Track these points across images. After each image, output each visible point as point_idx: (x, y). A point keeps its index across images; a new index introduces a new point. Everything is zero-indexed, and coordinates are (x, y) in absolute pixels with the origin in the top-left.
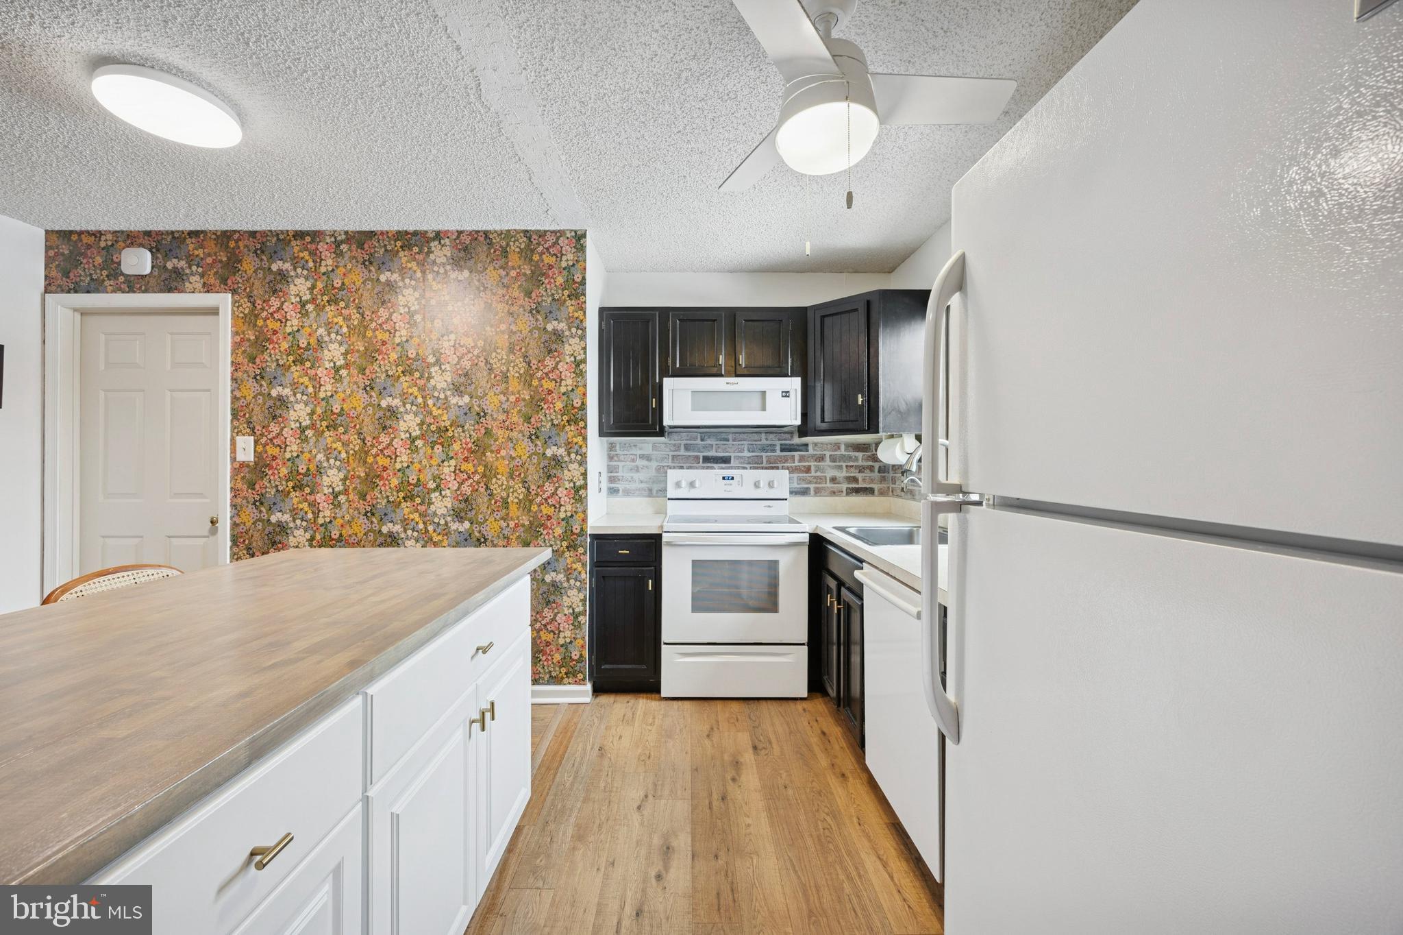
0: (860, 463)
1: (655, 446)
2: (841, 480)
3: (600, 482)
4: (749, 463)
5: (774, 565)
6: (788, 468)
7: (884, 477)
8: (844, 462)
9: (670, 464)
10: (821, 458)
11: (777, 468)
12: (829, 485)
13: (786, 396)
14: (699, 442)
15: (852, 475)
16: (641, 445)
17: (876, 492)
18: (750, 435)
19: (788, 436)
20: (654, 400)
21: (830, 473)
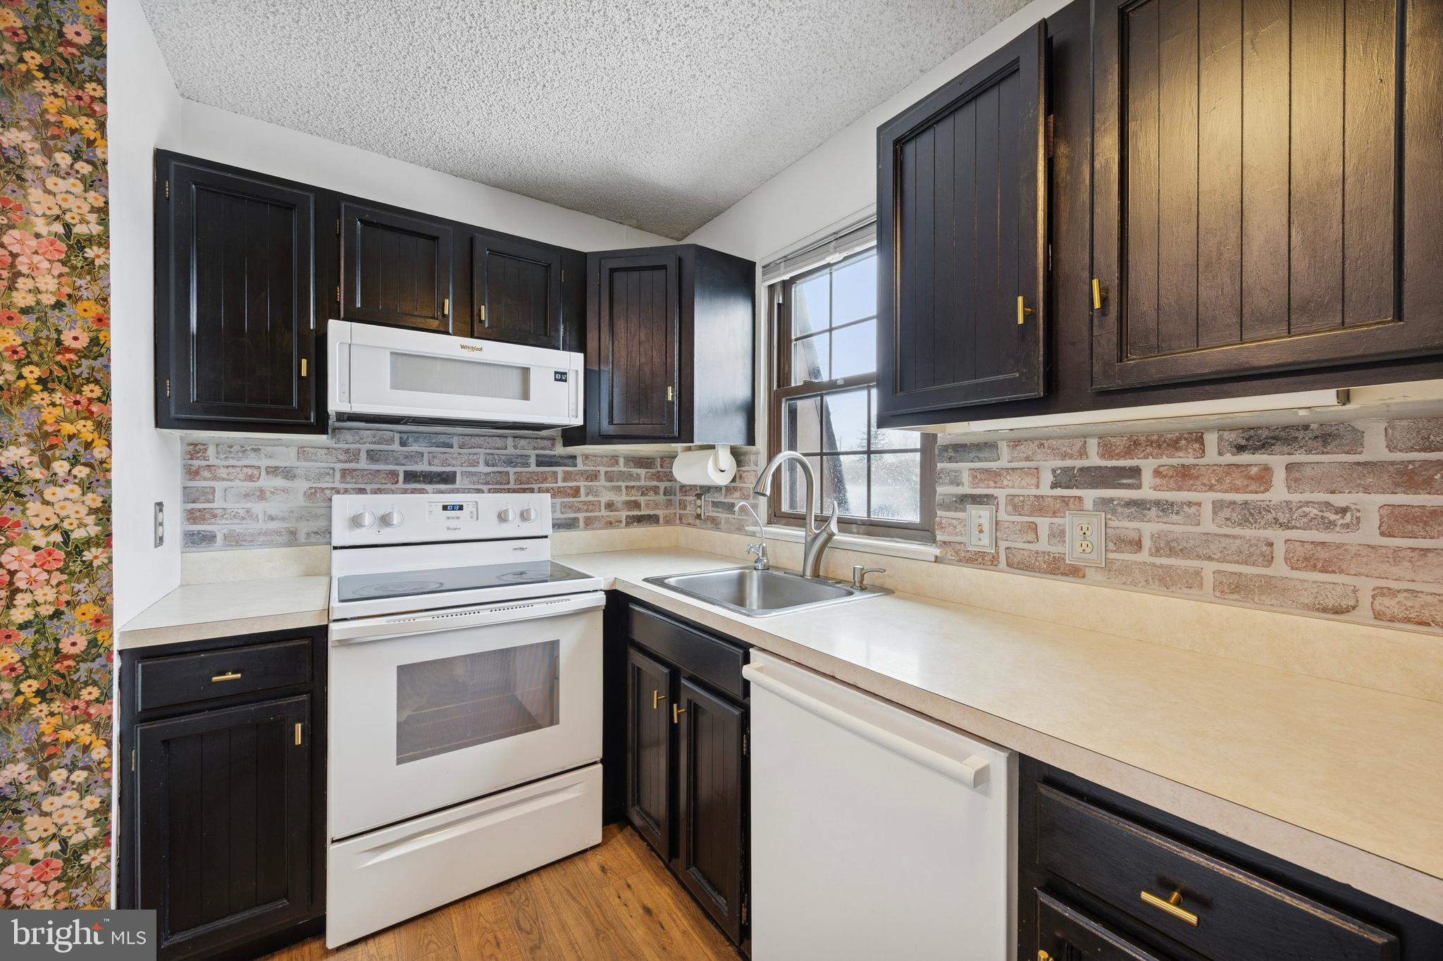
0: (643, 483)
1: (302, 451)
2: (620, 505)
3: (159, 524)
4: (487, 483)
5: (553, 646)
6: (547, 491)
7: (670, 500)
8: (623, 481)
9: (337, 485)
10: (594, 476)
11: (532, 491)
12: (604, 513)
13: (561, 380)
14: (396, 446)
15: (633, 498)
16: (269, 449)
17: (661, 520)
18: (489, 440)
19: (548, 443)
20: (304, 362)
21: (606, 497)
